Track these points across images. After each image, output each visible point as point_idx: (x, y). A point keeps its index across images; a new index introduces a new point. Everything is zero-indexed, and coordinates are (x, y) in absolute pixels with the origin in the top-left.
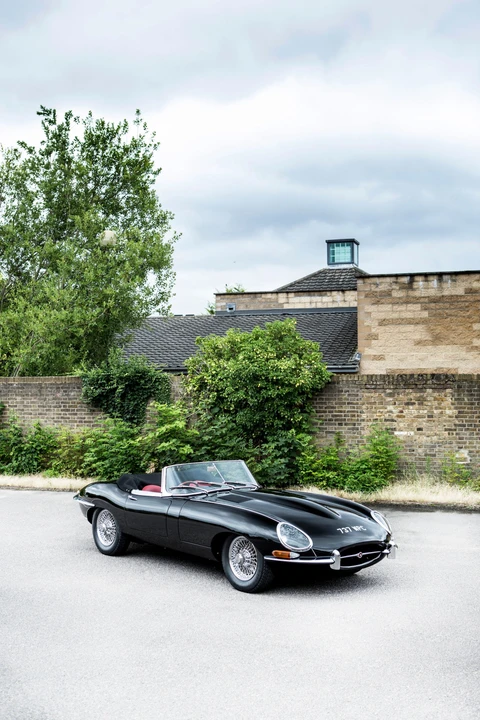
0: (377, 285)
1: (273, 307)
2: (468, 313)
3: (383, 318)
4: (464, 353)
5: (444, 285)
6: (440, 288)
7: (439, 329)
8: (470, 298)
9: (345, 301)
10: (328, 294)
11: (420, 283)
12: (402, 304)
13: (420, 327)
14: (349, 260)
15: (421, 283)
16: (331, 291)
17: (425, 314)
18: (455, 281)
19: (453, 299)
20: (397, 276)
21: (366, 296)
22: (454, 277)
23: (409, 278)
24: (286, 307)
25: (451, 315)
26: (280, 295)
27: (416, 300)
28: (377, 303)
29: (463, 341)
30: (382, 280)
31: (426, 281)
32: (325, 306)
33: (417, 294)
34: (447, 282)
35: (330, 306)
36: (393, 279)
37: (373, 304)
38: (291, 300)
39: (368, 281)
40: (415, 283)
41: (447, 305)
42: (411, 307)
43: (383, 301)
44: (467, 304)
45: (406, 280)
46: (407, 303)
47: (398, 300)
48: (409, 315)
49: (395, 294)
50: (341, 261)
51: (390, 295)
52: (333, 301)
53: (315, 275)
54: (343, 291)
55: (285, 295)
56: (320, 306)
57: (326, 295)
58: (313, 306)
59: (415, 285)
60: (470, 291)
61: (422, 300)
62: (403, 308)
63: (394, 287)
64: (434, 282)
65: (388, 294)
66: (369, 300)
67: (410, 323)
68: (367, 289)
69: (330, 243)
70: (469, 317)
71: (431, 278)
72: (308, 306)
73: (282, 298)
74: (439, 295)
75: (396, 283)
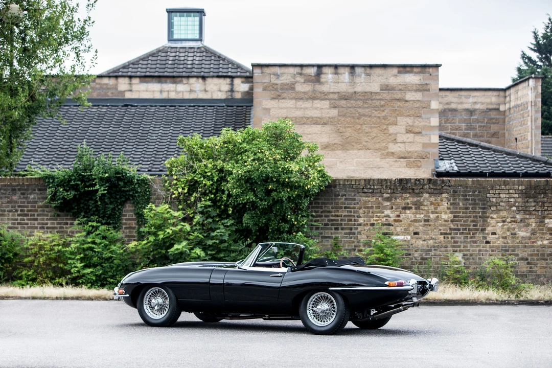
0: (277, 76)
1: (110, 95)
2: (384, 114)
3: (285, 115)
4: (378, 160)
5: (357, 80)
6: (352, 83)
7: (349, 132)
8: (386, 95)
9: (206, 91)
10: (185, 80)
11: (328, 75)
12: (307, 99)
13: (328, 128)
14: (197, 37)
15: (330, 76)
16: (188, 77)
17: (334, 112)
18: (369, 75)
19: (367, 97)
20: (301, 66)
21: (264, 90)
22: (368, 71)
23: (315, 69)
24: (128, 95)
25: (364, 115)
26: (121, 80)
27: (324, 96)
28: (278, 97)
29: (377, 146)
30: (283, 70)
31: (336, 73)
32: (180, 96)
33: (325, 88)
34: (360, 76)
35: (187, 96)
36: (298, 70)
37: (273, 98)
38: (135, 87)
39: (266, 70)
40: (323, 76)
41: (360, 103)
42: (318, 104)
43: (285, 95)
44: (383, 103)
45: (313, 71)
46: (314, 98)
47: (302, 95)
48: (315, 114)
49: (300, 88)
50: (183, 37)
51: (293, 88)
52: (191, 91)
53: (152, 54)
54: (204, 78)
55: (127, 80)
56: (173, 96)
57: (181, 82)
58: (164, 96)
59: (323, 78)
60: (386, 88)
61: (331, 96)
62: (308, 104)
63: (299, 78)
64: (345, 75)
65: (291, 87)
66: (267, 93)
67: (316, 123)
68: (266, 80)
70: (385, 118)
71: (341, 70)
72: (158, 96)
73: (123, 84)
74: (351, 90)
75: (301, 74)
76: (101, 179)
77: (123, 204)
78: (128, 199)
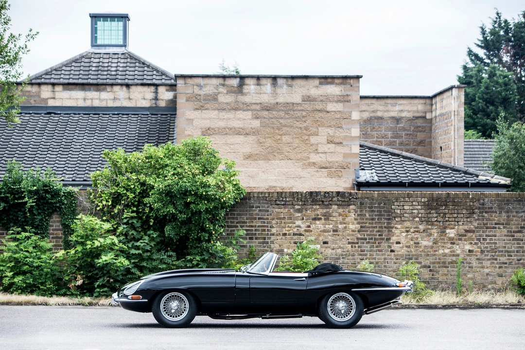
0: (199, 86)
1: (33, 103)
2: (305, 125)
3: (208, 126)
4: (300, 170)
5: (279, 91)
6: (275, 94)
7: (269, 142)
8: (308, 106)
9: (130, 99)
10: (109, 88)
11: (251, 86)
12: (230, 110)
13: (251, 138)
14: (121, 42)
15: (253, 87)
16: (112, 85)
17: (256, 123)
18: (290, 86)
19: (289, 107)
20: (224, 77)
21: (187, 100)
22: (290, 82)
23: (238, 80)
24: (51, 103)
25: (285, 126)
26: (43, 88)
27: (246, 107)
28: (201, 108)
29: (299, 156)
30: (207, 81)
31: (258, 84)
32: (104, 104)
33: (247, 99)
34: (281, 87)
35: (111, 104)
36: (220, 81)
37: (196, 109)
38: (58, 95)
39: (189, 81)
40: (245, 87)
41: (282, 114)
42: (240, 114)
43: (207, 106)
44: (304, 113)
45: (235, 82)
46: (236, 109)
47: (225, 106)
48: (237, 124)
49: (222, 99)
50: (106, 42)
51: (216, 99)
52: (115, 99)
53: (75, 61)
54: (128, 86)
55: (50, 88)
56: (96, 104)
57: (104, 90)
58: (88, 104)
59: (246, 89)
60: (308, 99)
61: (254, 107)
62: (230, 115)
63: (222, 89)
64: (267, 86)
65: (214, 98)
66: (190, 104)
67: (239, 134)
68: (190, 91)
69: (95, 17)
70: (306, 129)
71: (263, 81)
72: (81, 104)
73: (46, 92)
74: (273, 101)
75: (223, 85)
76: (30, 192)
77: (50, 215)
78: (56, 210)
